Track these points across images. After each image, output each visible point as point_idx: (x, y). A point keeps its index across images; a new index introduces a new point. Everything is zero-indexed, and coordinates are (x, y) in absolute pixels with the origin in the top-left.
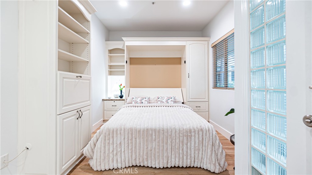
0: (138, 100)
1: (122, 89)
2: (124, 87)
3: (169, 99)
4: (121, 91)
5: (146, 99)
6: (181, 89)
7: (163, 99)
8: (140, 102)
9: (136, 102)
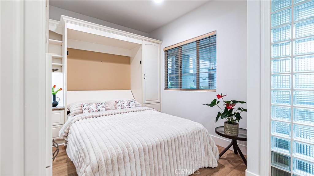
0: (93, 107)
1: (57, 92)
2: (61, 89)
3: (130, 103)
4: (54, 96)
5: (103, 105)
6: (130, 90)
7: (123, 103)
8: (96, 109)
9: (90, 111)
